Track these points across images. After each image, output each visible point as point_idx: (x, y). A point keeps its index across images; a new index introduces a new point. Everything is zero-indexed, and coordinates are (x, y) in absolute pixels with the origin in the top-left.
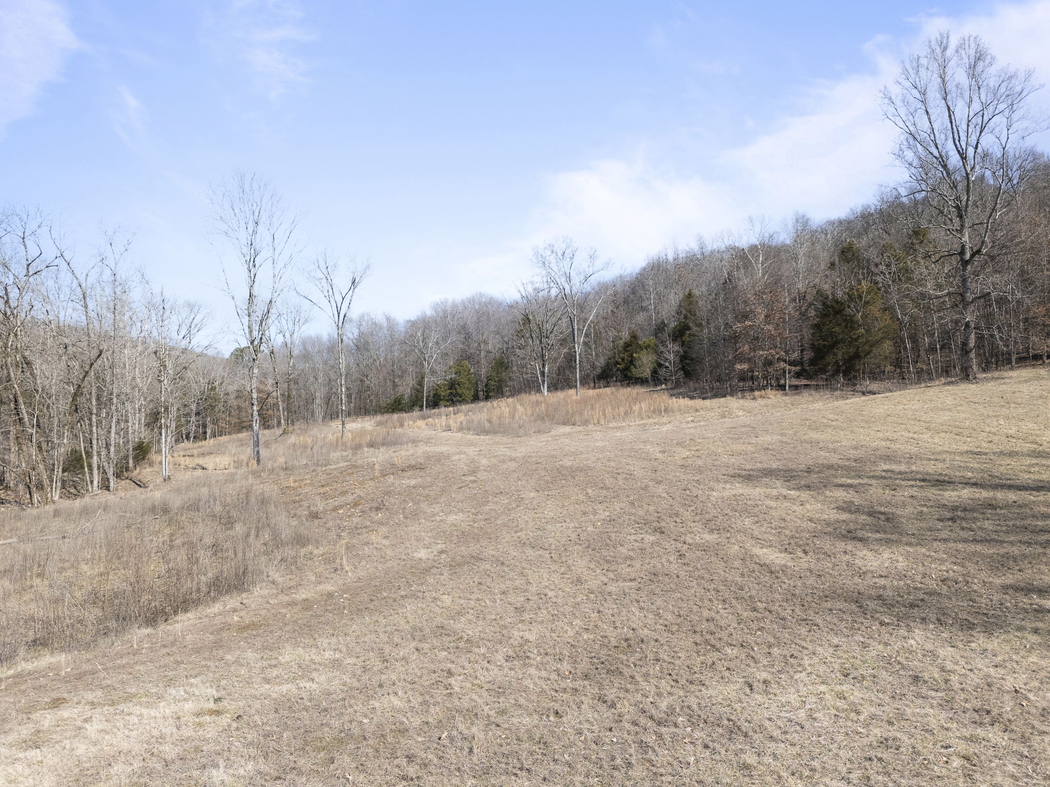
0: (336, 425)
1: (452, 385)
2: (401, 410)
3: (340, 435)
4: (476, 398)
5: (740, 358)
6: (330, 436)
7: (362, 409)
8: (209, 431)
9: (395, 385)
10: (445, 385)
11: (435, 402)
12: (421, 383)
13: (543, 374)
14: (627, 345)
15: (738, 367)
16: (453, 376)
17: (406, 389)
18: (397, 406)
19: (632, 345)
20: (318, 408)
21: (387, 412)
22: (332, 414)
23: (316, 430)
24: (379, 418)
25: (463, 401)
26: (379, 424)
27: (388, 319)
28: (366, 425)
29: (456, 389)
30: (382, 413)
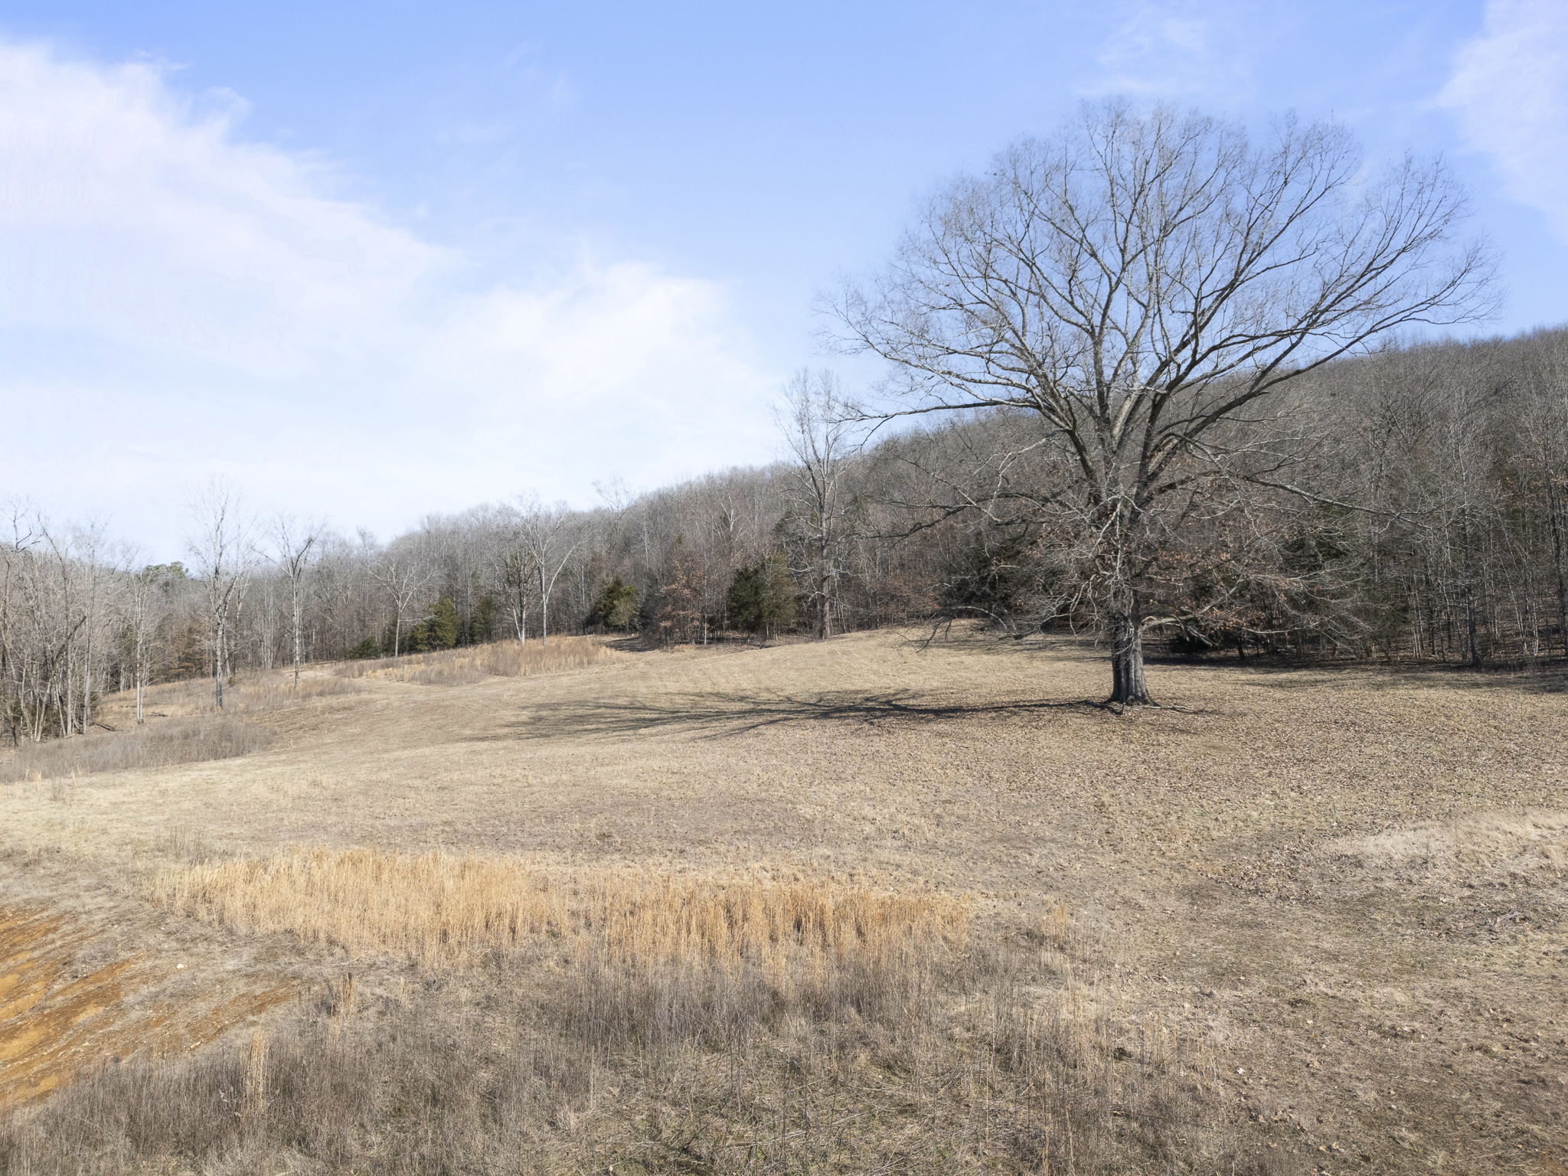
0: (288, 672)
1: (432, 626)
2: (368, 656)
3: (293, 685)
4: (458, 643)
5: (665, 617)
6: (283, 685)
7: (324, 651)
8: (123, 681)
9: (364, 626)
10: (422, 626)
11: (411, 646)
12: (395, 624)
13: (520, 620)
14: (611, 591)
15: (663, 624)
16: (433, 616)
17: (377, 630)
18: (365, 651)
19: (614, 592)
20: (267, 654)
21: (351, 658)
22: (284, 658)
23: (264, 679)
24: (341, 665)
25: (444, 646)
26: (338, 673)
27: (363, 535)
28: (322, 673)
29: (435, 632)
30: (346, 659)
